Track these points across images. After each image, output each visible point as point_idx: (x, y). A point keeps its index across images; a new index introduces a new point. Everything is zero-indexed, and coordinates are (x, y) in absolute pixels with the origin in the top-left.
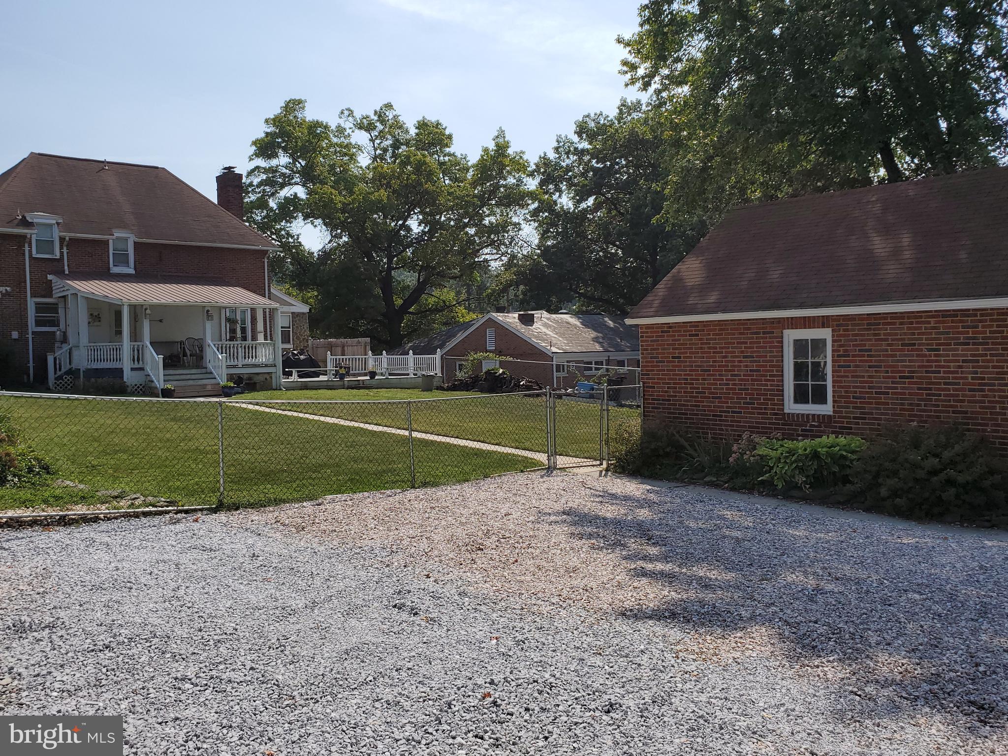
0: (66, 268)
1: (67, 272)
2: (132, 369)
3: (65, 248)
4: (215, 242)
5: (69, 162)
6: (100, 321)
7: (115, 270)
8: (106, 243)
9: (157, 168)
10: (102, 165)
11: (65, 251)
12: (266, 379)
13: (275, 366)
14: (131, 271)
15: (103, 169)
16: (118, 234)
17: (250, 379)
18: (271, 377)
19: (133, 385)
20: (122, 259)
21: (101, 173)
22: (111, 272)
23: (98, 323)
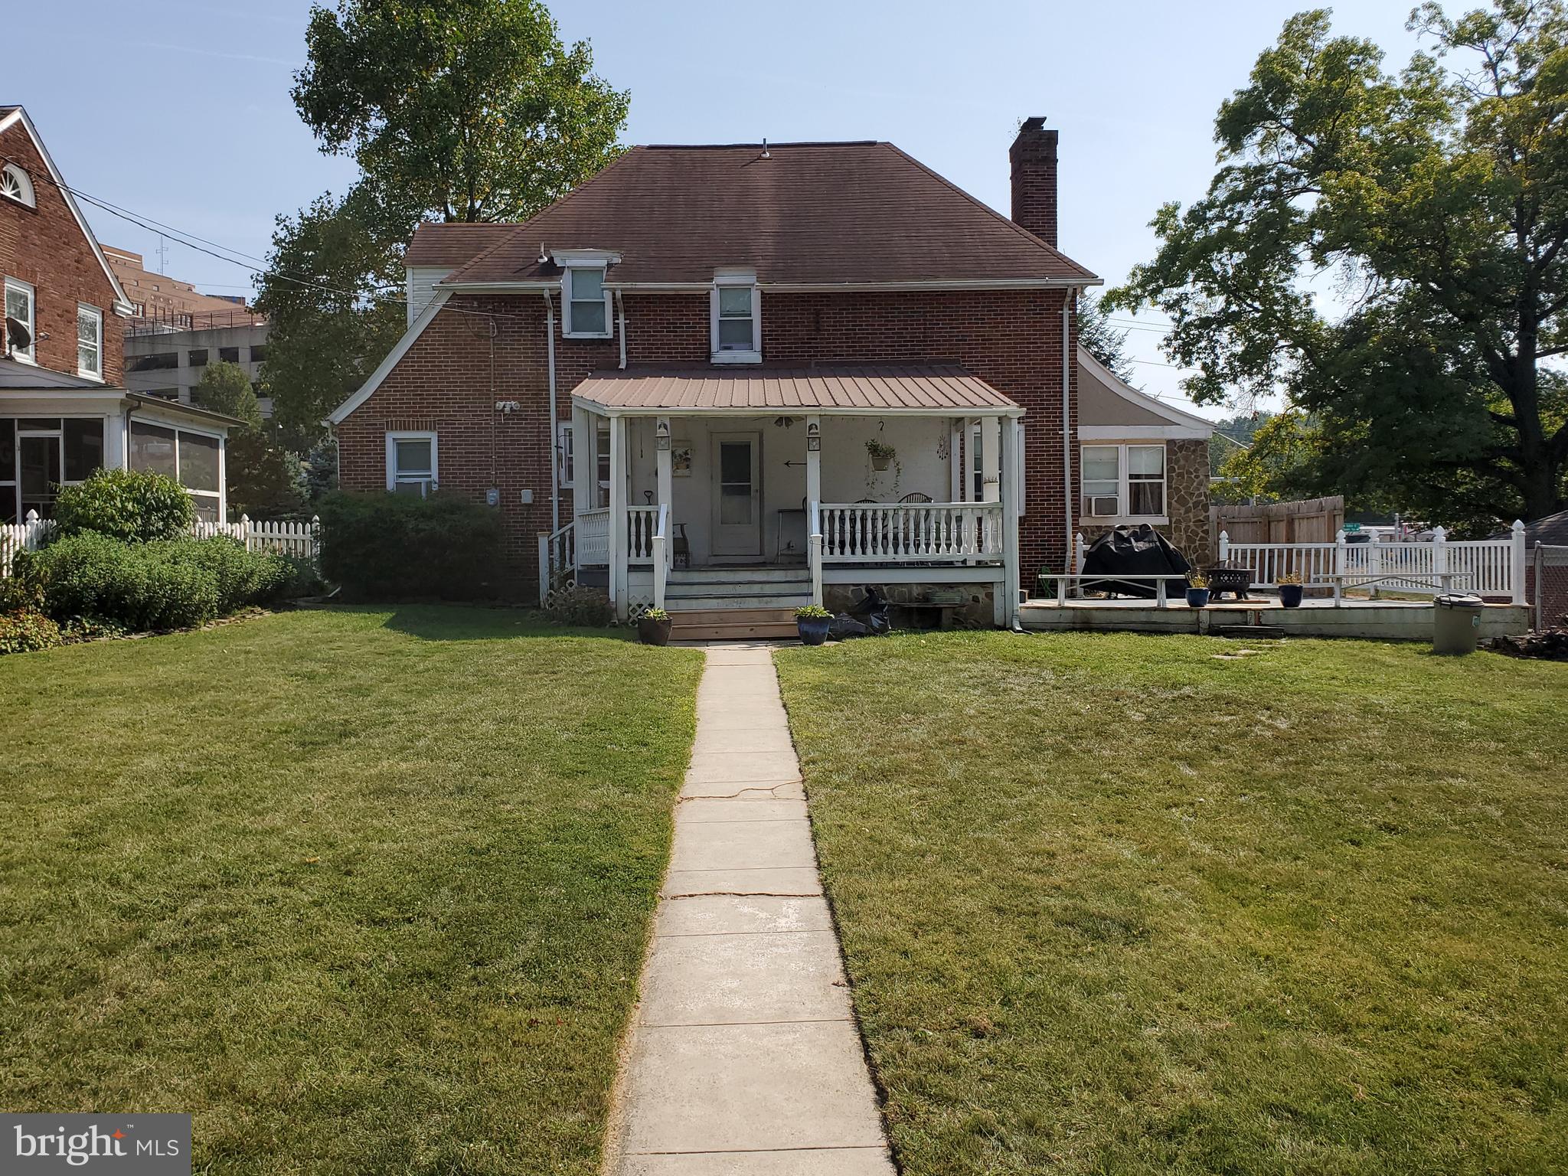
0: (623, 356)
1: (623, 366)
2: (632, 568)
3: (622, 316)
4: (936, 277)
5: (697, 154)
6: (688, 467)
7: (721, 357)
8: (704, 300)
9: (872, 144)
10: (756, 152)
11: (622, 321)
12: (976, 599)
13: (1003, 566)
14: (755, 357)
15: (760, 158)
16: (727, 277)
17: (926, 598)
18: (990, 596)
19: (634, 604)
20: (736, 332)
21: (752, 168)
22: (713, 361)
23: (686, 472)
